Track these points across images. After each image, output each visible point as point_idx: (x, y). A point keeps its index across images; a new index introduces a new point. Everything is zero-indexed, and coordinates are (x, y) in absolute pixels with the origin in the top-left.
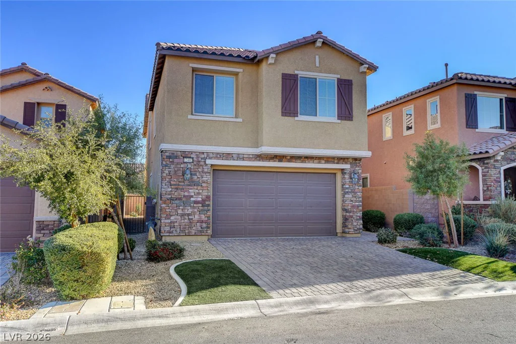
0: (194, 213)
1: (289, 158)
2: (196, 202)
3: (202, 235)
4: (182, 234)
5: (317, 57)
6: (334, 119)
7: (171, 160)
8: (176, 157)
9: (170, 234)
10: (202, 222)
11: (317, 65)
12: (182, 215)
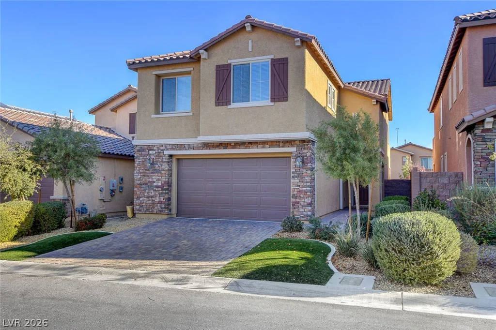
0: (155, 196)
1: (233, 145)
2: (157, 187)
3: (161, 214)
4: (148, 213)
5: (250, 42)
6: (268, 102)
7: (140, 153)
8: (144, 150)
9: (140, 212)
10: (161, 203)
11: (250, 50)
12: (148, 197)
